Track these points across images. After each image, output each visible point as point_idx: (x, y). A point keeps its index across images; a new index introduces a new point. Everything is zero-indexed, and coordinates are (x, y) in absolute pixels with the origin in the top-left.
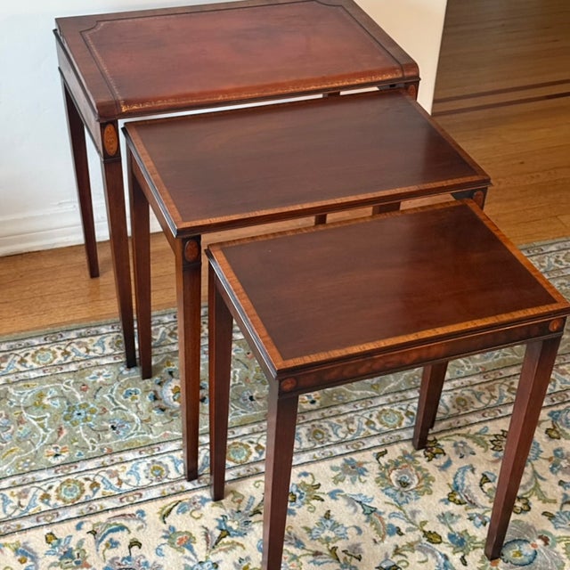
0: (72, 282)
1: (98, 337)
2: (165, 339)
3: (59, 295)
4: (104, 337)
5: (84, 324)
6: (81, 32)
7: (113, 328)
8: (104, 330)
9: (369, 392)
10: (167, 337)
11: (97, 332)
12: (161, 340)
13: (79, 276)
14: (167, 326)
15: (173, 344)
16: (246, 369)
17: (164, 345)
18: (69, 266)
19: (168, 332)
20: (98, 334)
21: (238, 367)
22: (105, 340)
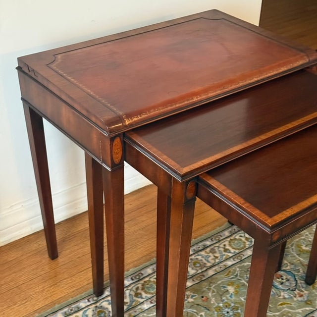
0: (37, 269)
1: (81, 313)
2: (134, 301)
3: (31, 282)
4: (86, 311)
5: (64, 303)
6: (47, 65)
7: (89, 301)
8: (82, 304)
9: (307, 309)
10: (135, 298)
11: (78, 308)
12: (132, 301)
13: (41, 261)
14: (130, 288)
15: (142, 303)
16: (208, 312)
17: (136, 306)
18: (28, 255)
19: (133, 293)
20: (79, 309)
21: (202, 311)
22: (87, 313)
